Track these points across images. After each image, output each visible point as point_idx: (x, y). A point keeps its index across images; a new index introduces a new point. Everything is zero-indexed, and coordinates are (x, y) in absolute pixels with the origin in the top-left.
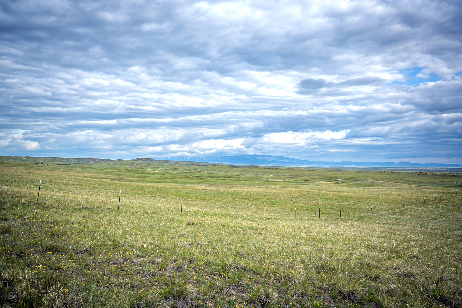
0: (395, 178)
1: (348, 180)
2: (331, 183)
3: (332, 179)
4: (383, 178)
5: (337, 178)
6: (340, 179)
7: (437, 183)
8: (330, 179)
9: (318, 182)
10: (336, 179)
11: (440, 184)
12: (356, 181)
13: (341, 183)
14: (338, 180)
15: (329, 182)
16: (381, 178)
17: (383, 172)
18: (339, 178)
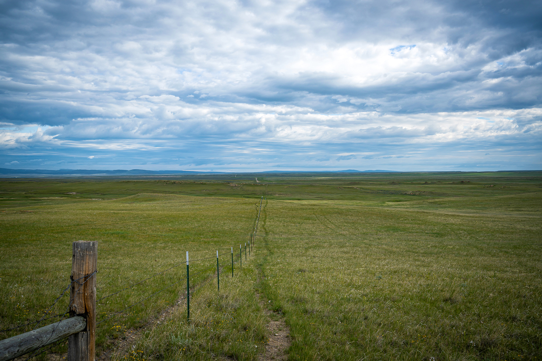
0: (142, 189)
1: (85, 194)
2: (66, 198)
3: (62, 193)
4: (128, 190)
5: (70, 192)
6: (73, 193)
7: (187, 193)
8: (59, 193)
9: (46, 198)
10: (67, 193)
11: (191, 194)
12: (96, 194)
13: (80, 198)
14: (71, 193)
15: (62, 197)
16: (126, 189)
17: (127, 182)
18: (72, 191)
